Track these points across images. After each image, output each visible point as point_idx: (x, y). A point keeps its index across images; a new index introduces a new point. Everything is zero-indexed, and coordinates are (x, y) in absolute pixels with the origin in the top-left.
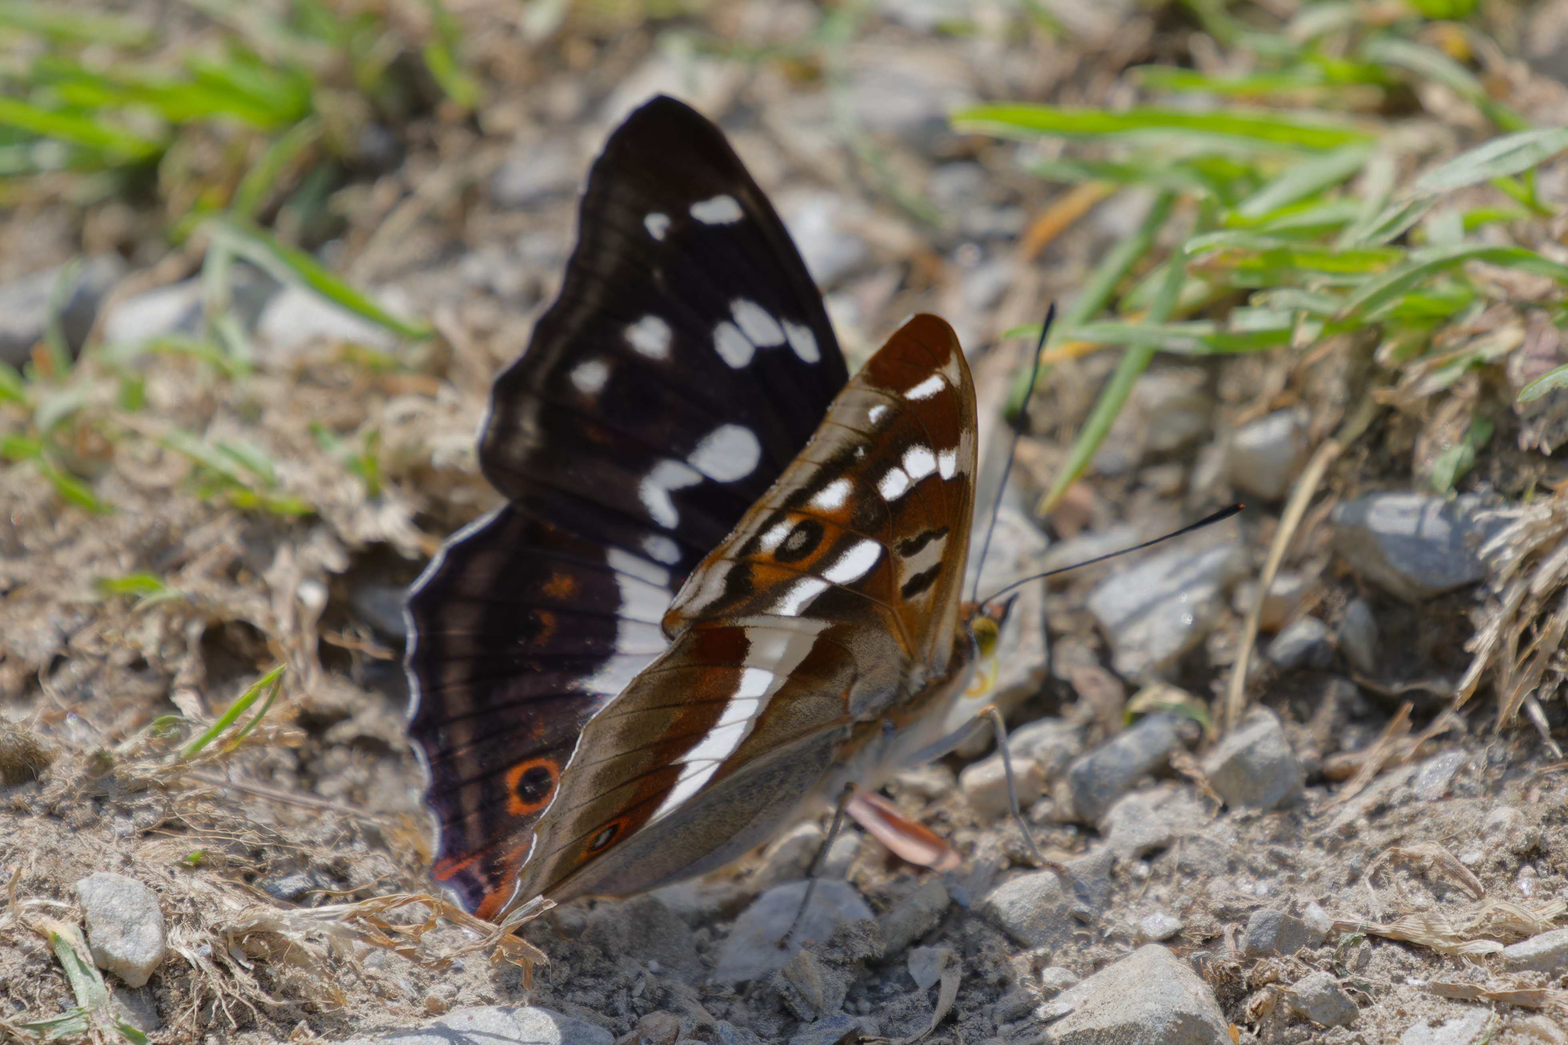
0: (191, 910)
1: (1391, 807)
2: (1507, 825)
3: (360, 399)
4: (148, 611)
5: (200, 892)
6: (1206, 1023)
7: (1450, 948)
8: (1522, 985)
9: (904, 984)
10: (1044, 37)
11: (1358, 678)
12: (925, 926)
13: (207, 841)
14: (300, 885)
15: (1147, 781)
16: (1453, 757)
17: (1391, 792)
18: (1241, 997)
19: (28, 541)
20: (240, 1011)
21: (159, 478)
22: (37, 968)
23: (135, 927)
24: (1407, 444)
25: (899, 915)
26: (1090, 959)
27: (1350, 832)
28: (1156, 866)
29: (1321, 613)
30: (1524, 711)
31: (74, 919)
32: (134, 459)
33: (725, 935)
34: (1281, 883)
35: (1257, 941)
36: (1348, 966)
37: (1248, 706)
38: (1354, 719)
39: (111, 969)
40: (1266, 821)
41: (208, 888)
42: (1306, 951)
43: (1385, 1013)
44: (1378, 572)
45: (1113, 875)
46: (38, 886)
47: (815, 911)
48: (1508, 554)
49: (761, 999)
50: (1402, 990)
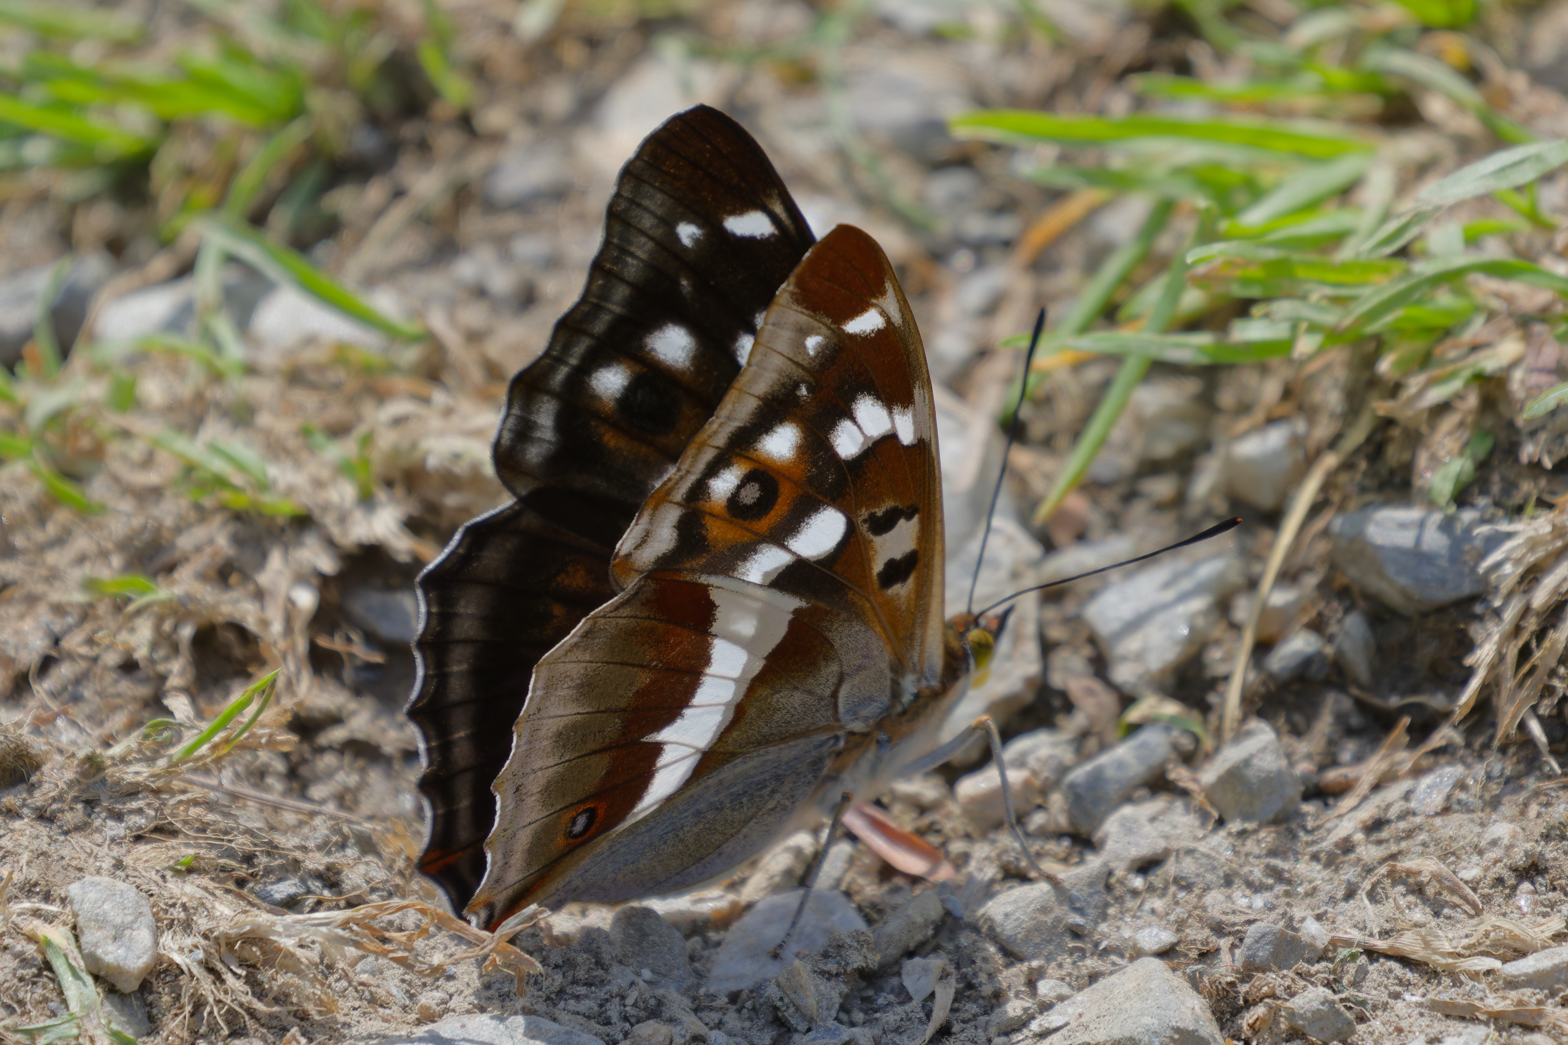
0: (182, 915)
1: (1388, 822)
2: (1506, 842)
3: (352, 401)
4: (139, 612)
5: (192, 897)
6: (1202, 1039)
7: (1448, 965)
8: (1520, 1003)
9: (898, 995)
10: (1040, 42)
11: (1355, 691)
12: (919, 937)
13: (199, 846)
14: (292, 890)
15: (1142, 792)
16: (1450, 772)
17: (1389, 806)
18: (1237, 1011)
19: (19, 541)
20: (231, 1017)
21: (152, 478)
22: (29, 972)
23: (127, 932)
24: (1406, 456)
25: (893, 926)
26: (1085, 971)
27: (1347, 846)
28: (1152, 878)
29: (1317, 626)
30: (1522, 726)
31: (65, 924)
32: (124, 457)
33: (718, 944)
34: (1277, 897)
35: (1254, 956)
36: (1345, 981)
37: (1244, 719)
38: (1351, 732)
39: (102, 973)
40: (1262, 834)
41: (200, 893)
42: (1303, 966)
43: (1382, 1029)
44: (1375, 584)
45: (1109, 888)
46: (29, 889)
47: (809, 920)
48: (1508, 568)
49: (754, 1009)
50: (1399, 1005)
